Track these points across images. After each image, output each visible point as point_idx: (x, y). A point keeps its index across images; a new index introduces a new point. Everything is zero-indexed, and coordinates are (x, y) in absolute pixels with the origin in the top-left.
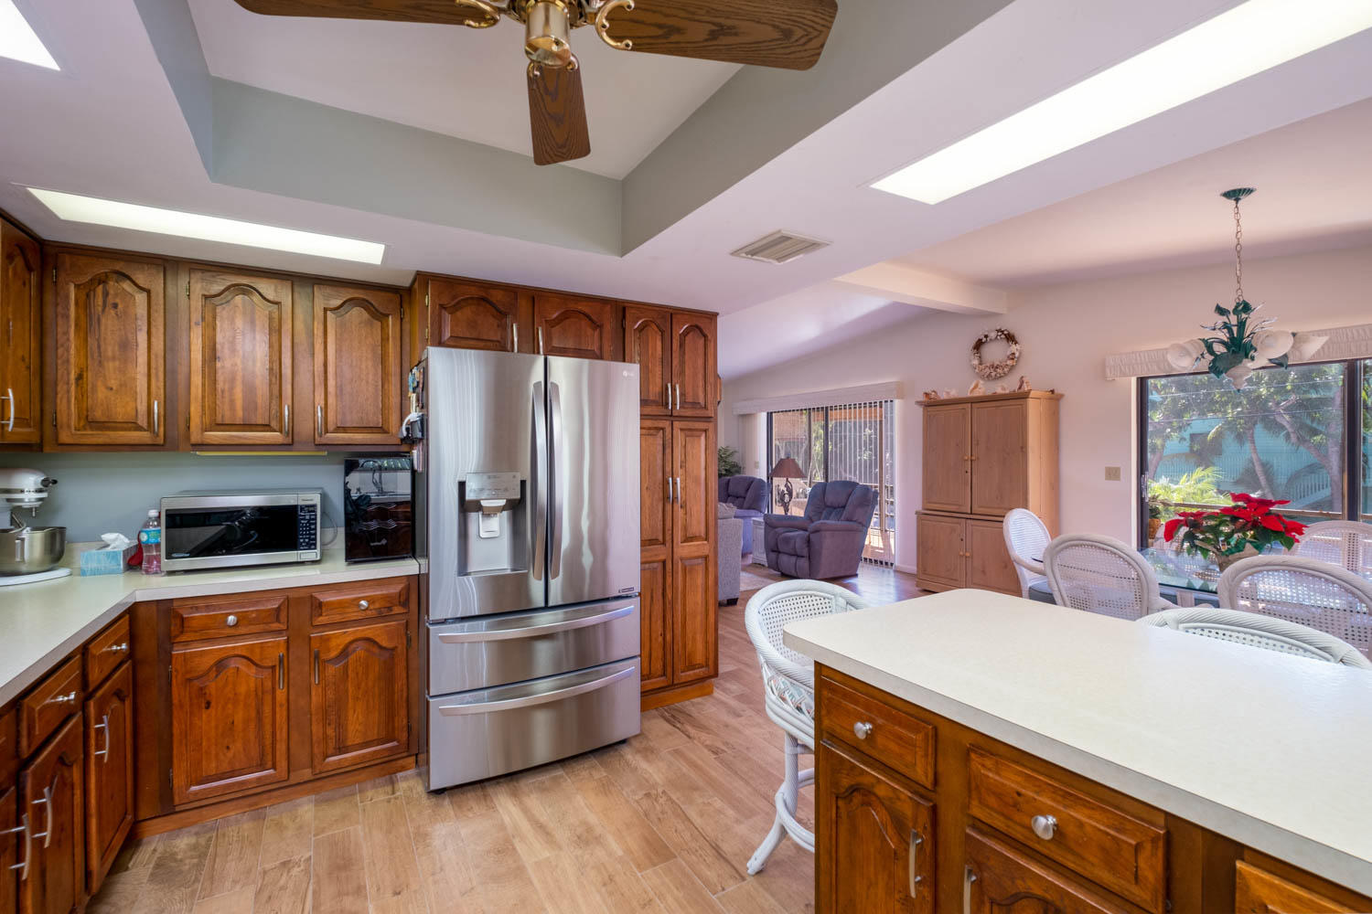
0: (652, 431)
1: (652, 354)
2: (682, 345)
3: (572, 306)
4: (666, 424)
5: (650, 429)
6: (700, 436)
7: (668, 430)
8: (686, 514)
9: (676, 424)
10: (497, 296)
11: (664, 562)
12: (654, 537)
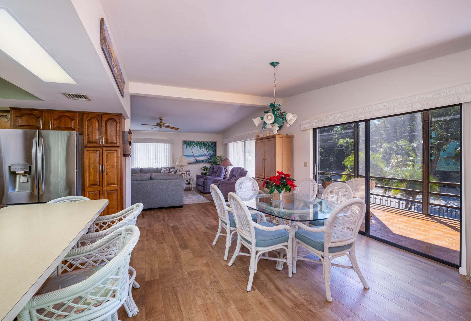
0: (94, 151)
1: (94, 128)
2: (106, 125)
3: (63, 114)
4: (100, 149)
5: (93, 150)
6: (114, 153)
7: (101, 151)
8: (108, 177)
9: (104, 149)
10: (36, 113)
11: (99, 191)
12: (95, 183)
